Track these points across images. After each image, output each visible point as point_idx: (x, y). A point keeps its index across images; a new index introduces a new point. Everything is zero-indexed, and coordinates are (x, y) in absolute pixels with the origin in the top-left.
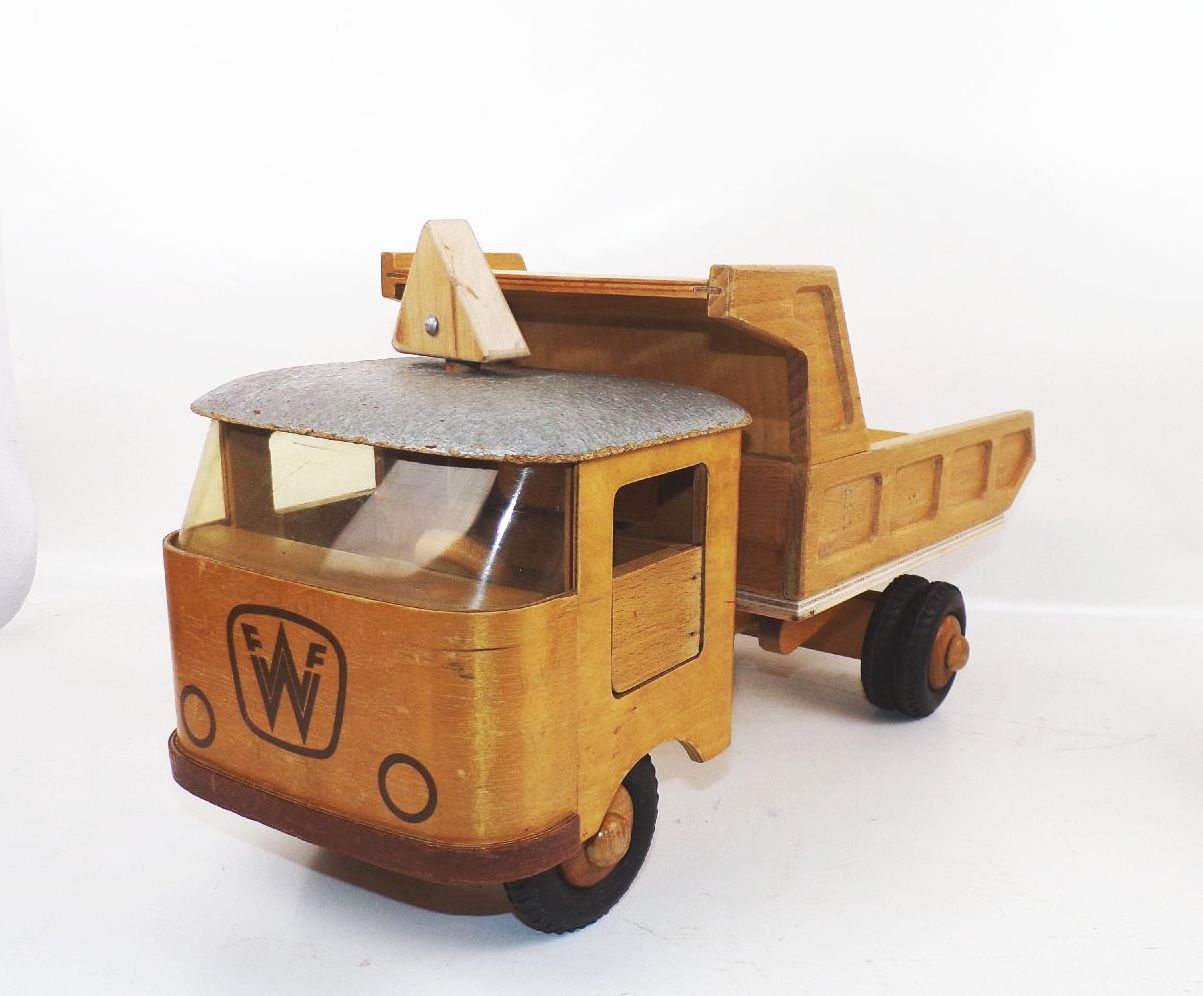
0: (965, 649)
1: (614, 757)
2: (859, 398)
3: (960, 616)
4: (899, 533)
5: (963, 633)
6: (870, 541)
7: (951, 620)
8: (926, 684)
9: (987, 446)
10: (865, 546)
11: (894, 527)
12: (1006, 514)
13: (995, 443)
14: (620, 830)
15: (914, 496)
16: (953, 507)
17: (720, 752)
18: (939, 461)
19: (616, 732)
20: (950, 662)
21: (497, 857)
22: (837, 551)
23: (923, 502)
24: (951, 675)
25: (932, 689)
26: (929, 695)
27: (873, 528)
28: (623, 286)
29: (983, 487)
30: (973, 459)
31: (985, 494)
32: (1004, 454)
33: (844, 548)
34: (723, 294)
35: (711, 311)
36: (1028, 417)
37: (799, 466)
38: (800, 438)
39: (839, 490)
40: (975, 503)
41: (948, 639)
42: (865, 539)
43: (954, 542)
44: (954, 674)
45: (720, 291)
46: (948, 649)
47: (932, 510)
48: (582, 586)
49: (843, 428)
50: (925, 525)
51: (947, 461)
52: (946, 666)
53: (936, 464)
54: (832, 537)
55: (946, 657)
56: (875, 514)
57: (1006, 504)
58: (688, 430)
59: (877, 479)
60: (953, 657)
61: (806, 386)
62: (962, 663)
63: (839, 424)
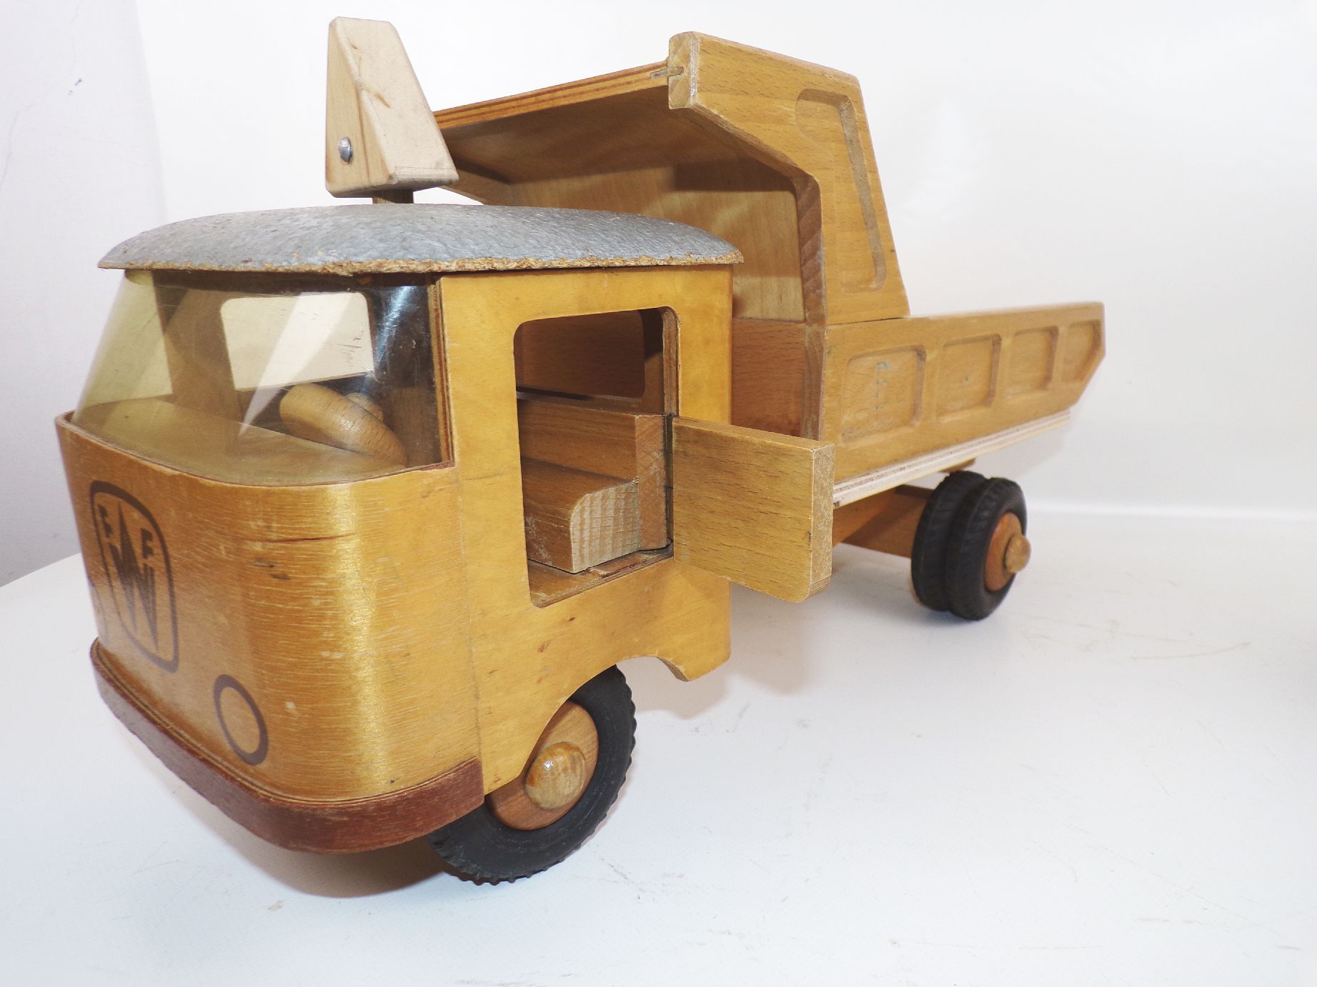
0: (1026, 549)
1: (539, 681)
2: (893, 251)
3: (1020, 514)
4: (947, 419)
5: (1023, 531)
6: (912, 426)
7: (1010, 520)
8: (982, 585)
9: (1052, 332)
10: (905, 431)
11: (942, 411)
12: (1072, 409)
13: (1062, 330)
14: (569, 765)
15: (967, 379)
16: (1013, 396)
17: (713, 668)
18: (996, 341)
19: (542, 650)
20: (1009, 562)
21: (346, 819)
22: (869, 433)
23: (976, 384)
24: (1008, 578)
25: (988, 591)
26: (986, 598)
27: (914, 411)
28: (576, 90)
29: (1047, 379)
30: (1037, 345)
31: (1050, 385)
32: (1071, 344)
33: (878, 431)
34: (685, 74)
35: (673, 102)
36: (1099, 308)
37: (815, 326)
38: (814, 291)
39: (869, 361)
40: (1039, 395)
41: (1006, 540)
42: (907, 423)
43: (1013, 435)
44: (1012, 577)
45: (681, 70)
46: (1006, 549)
47: (987, 397)
48: (462, 454)
49: (873, 285)
50: (980, 412)
51: (1006, 342)
52: (1004, 566)
53: (994, 345)
54: (862, 416)
55: (1004, 559)
56: (917, 395)
57: (1073, 398)
58: (635, 255)
59: (920, 353)
60: (1012, 557)
61: (820, 226)
62: (1022, 564)
63: (869, 281)
